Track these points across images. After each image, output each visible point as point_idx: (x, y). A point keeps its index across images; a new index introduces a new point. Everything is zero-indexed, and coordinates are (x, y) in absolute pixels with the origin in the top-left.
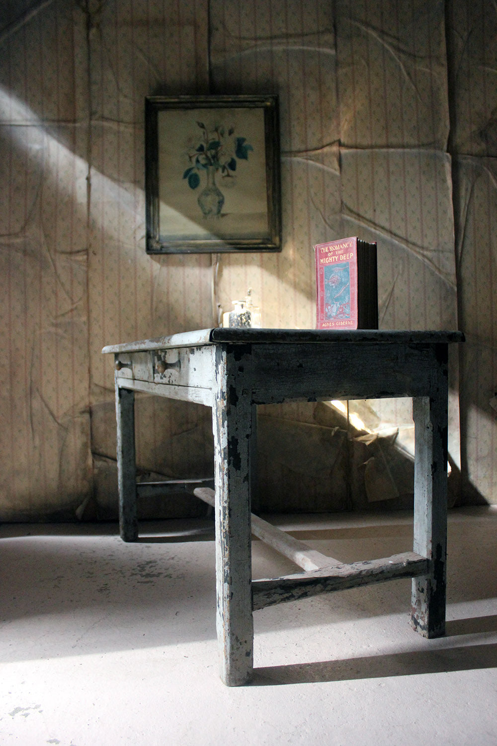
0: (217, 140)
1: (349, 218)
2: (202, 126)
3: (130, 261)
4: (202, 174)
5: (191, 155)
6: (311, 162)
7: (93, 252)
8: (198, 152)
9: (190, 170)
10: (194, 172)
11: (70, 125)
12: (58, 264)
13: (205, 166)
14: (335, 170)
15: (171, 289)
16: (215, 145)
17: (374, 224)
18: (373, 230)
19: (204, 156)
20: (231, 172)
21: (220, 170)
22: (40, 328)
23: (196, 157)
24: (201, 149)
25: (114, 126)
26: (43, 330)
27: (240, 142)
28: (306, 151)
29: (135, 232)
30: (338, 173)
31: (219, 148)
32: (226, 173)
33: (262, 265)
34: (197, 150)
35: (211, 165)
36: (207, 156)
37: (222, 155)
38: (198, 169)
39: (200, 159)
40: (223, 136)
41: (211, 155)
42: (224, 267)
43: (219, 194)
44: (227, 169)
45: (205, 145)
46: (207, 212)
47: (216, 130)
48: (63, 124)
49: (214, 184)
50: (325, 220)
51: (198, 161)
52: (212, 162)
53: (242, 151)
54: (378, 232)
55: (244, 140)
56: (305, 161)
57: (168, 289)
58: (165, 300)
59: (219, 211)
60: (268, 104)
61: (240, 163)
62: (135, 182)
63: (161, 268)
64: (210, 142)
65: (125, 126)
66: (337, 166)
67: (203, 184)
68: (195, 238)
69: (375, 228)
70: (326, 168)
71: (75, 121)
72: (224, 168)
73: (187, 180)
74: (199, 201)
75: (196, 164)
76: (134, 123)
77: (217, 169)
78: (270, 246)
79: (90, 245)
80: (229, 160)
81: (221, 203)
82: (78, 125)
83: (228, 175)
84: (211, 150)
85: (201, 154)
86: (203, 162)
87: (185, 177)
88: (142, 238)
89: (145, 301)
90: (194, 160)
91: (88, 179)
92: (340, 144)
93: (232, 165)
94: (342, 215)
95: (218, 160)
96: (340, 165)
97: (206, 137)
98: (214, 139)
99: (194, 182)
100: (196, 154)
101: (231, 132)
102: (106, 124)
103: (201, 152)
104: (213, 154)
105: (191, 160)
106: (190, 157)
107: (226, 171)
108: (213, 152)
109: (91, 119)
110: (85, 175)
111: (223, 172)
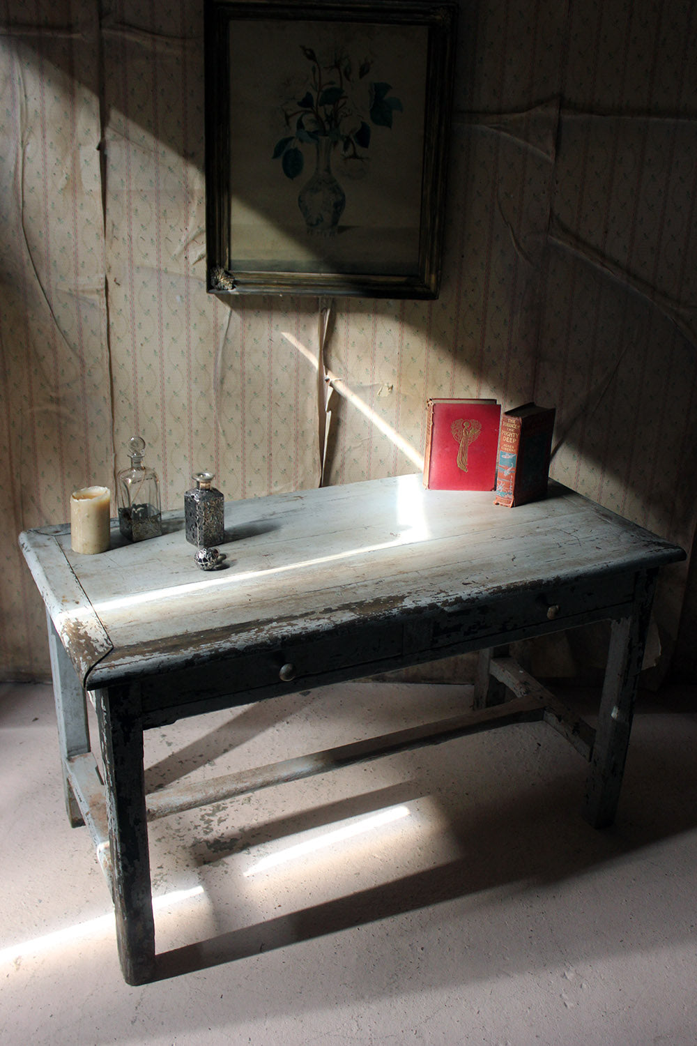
0: (337, 86)
1: (560, 242)
2: (311, 56)
3: (178, 298)
4: (308, 151)
5: (289, 113)
6: (504, 134)
7: (115, 281)
8: (300, 108)
9: (286, 141)
10: (295, 144)
11: (62, 36)
12: (54, 301)
13: (313, 135)
14: (548, 153)
15: (247, 349)
16: (333, 96)
17: (603, 256)
18: (599, 266)
19: (312, 116)
20: (360, 151)
21: (341, 144)
22: (31, 405)
23: (298, 117)
24: (307, 102)
25: (145, 42)
26: (36, 409)
27: (379, 90)
28: (499, 112)
29: (186, 248)
30: (551, 159)
31: (342, 102)
32: (350, 151)
33: (403, 318)
34: (300, 104)
35: (325, 135)
36: (317, 116)
37: (347, 116)
38: (301, 141)
39: (304, 121)
40: (349, 80)
41: (327, 116)
42: (338, 316)
43: (336, 190)
44: (353, 143)
45: (315, 95)
46: (315, 223)
47: (337, 65)
48: (49, 34)
49: (328, 170)
50: (518, 244)
51: (300, 125)
52: (327, 128)
53: (381, 110)
54: (606, 271)
55: (387, 87)
56: (495, 131)
57: (243, 347)
58: (237, 365)
59: (335, 222)
60: (438, 17)
61: (378, 134)
62: (187, 155)
63: (231, 312)
64: (324, 89)
65: (167, 43)
66: (551, 148)
67: (309, 170)
68: (291, 268)
69: (602, 264)
70: (530, 147)
71: (69, 28)
72: (347, 142)
73: (280, 161)
74: (300, 201)
75: (298, 128)
76: (183, 38)
77: (335, 143)
78: (419, 289)
79: (109, 269)
80: (359, 127)
81: (339, 206)
82: (75, 36)
83: (355, 156)
84: (326, 106)
85: (309, 112)
86: (310, 127)
87: (276, 155)
88: (200, 259)
89: (205, 365)
90: (294, 122)
91: (102, 147)
92: (563, 103)
93: (363, 137)
94: (550, 236)
95: (337, 126)
96: (557, 145)
97: (318, 80)
98: (331, 83)
99: (292, 165)
100: (299, 112)
101: (363, 72)
102: (130, 37)
103: (309, 109)
104: (329, 114)
105: (288, 123)
106: (287, 117)
107: (351, 146)
108: (330, 108)
109: (101, 26)
110: (96, 139)
111: (346, 148)
